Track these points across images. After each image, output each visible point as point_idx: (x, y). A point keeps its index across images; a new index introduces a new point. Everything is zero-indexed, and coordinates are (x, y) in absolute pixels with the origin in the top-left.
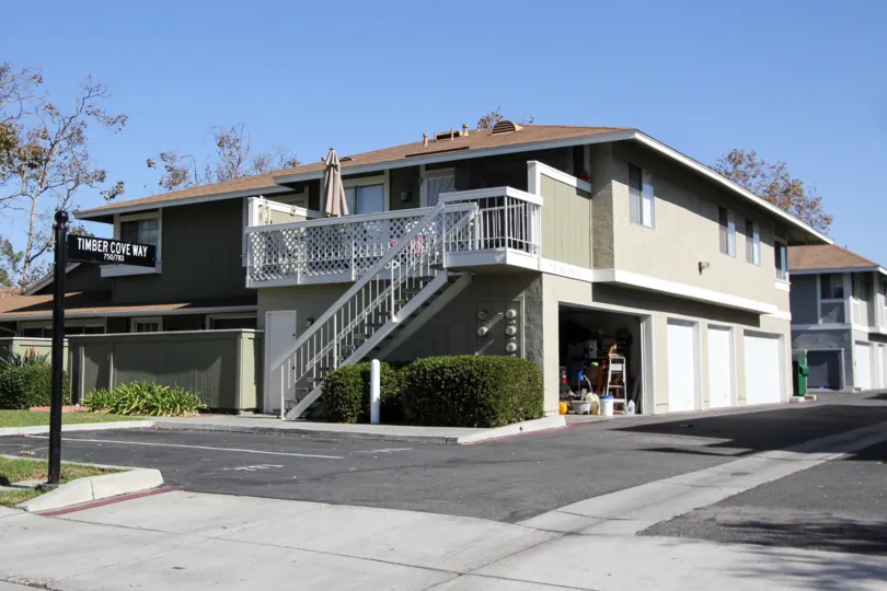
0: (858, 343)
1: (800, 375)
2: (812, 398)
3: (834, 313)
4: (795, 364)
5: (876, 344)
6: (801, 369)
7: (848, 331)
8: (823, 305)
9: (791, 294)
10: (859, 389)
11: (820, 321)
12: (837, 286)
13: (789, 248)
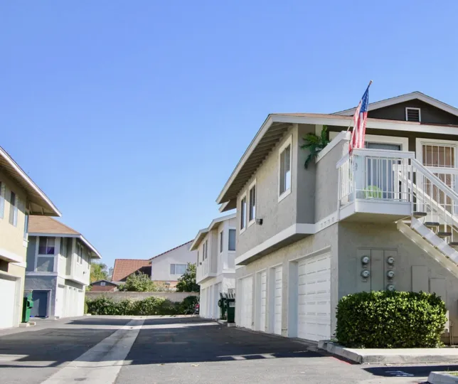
0: (60, 286)
1: (27, 307)
2: (33, 324)
3: (46, 265)
4: (25, 299)
5: (68, 287)
6: (29, 303)
7: (54, 278)
8: (39, 258)
9: (28, 248)
10: (58, 317)
11: (36, 270)
12: (51, 246)
13: (30, 216)
